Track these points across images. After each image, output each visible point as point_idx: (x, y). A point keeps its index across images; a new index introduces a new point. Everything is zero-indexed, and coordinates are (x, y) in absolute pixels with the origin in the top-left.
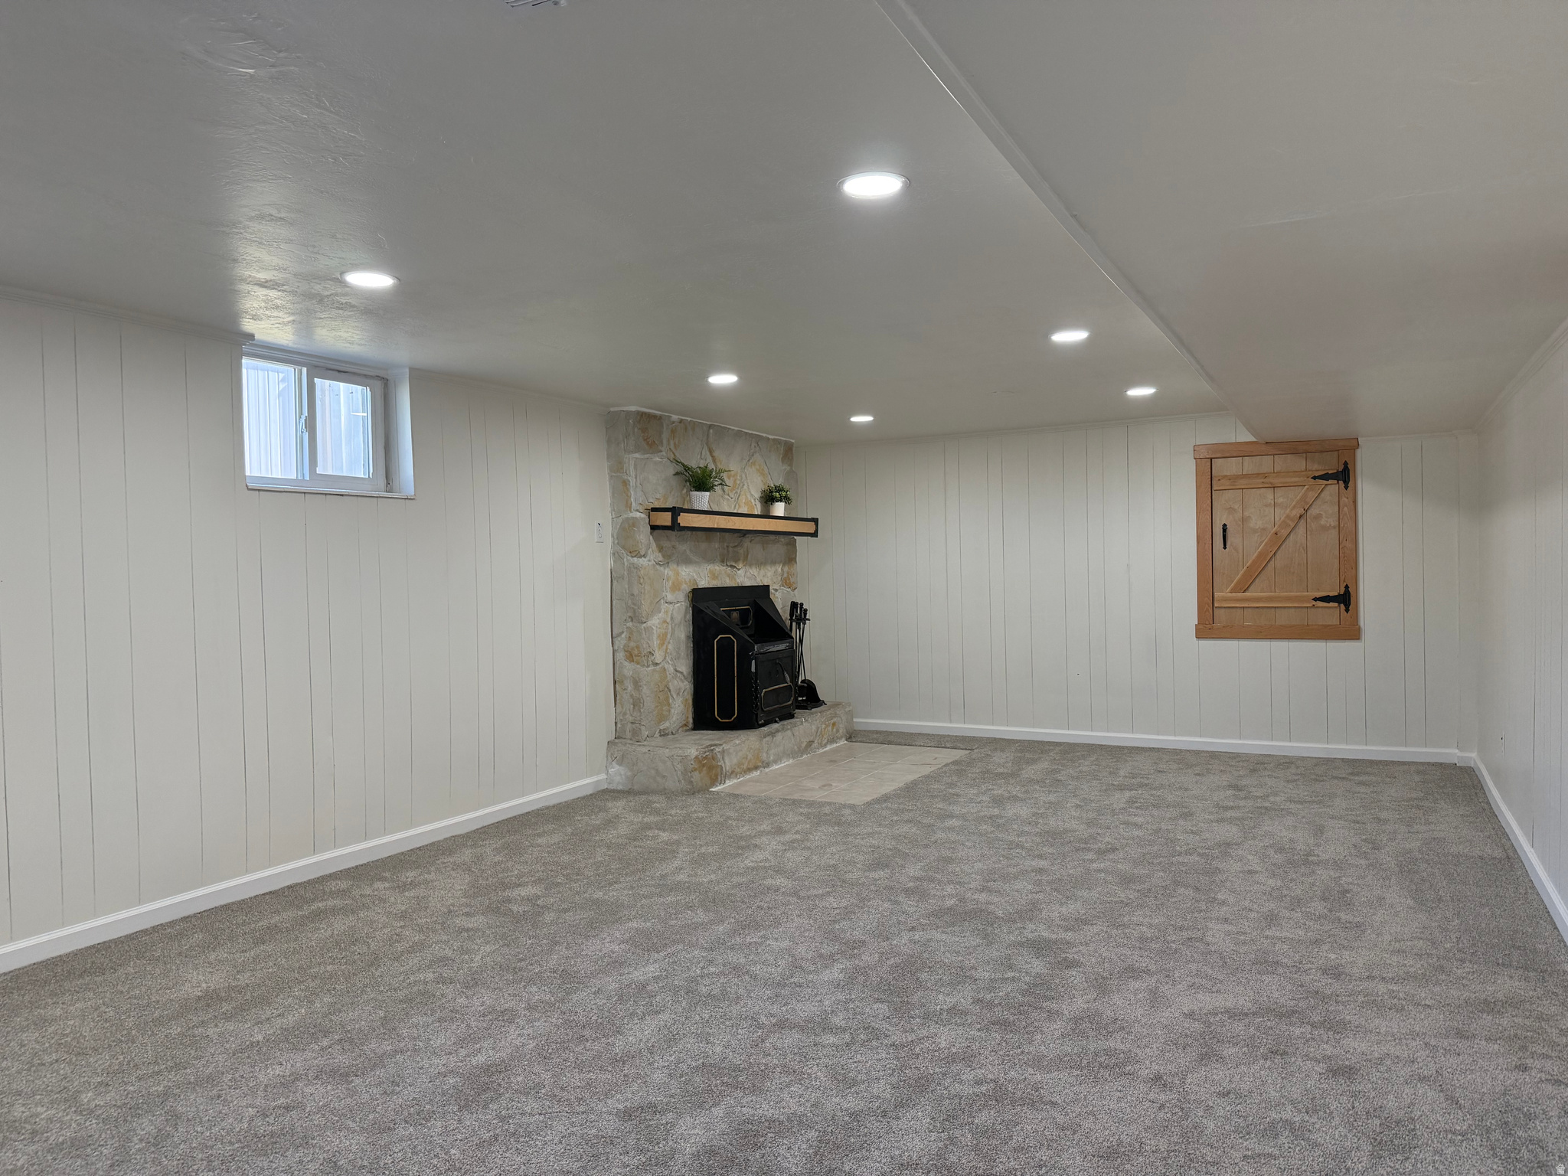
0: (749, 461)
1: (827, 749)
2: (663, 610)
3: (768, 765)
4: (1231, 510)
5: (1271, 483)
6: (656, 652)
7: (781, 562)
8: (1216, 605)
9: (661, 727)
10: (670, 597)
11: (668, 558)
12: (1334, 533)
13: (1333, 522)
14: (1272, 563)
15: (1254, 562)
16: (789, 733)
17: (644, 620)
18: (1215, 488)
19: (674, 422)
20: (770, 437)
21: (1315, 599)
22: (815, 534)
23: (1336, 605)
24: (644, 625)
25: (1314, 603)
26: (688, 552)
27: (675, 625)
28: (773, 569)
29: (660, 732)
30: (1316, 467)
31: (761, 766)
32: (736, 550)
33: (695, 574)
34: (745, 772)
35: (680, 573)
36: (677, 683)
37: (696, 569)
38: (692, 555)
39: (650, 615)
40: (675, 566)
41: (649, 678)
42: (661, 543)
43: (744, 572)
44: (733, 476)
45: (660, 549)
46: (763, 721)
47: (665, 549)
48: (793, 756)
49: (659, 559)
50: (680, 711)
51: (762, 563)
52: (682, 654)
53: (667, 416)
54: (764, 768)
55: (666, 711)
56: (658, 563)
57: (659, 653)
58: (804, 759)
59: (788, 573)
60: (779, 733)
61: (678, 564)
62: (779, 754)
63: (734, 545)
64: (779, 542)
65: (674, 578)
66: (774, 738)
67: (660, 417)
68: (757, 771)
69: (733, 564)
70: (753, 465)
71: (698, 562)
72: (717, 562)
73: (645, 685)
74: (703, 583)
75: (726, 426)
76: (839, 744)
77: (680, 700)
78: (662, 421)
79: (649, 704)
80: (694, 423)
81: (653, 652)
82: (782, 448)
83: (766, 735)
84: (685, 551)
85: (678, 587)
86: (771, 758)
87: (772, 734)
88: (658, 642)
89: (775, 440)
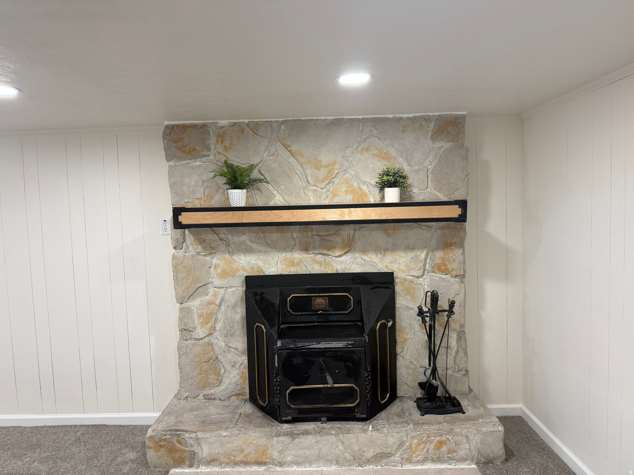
0: (358, 147)
1: (424, 467)
2: (210, 294)
3: (281, 464)
6: (198, 328)
7: (425, 247)
9: (206, 392)
10: (218, 282)
11: (211, 250)
19: (222, 127)
20: (404, 116)
26: (249, 243)
28: (411, 255)
29: (204, 395)
31: (270, 463)
32: (329, 238)
33: (260, 262)
34: (236, 464)
35: (236, 262)
36: (229, 356)
37: (262, 257)
38: (255, 244)
39: (187, 298)
40: (227, 256)
41: (188, 349)
42: (204, 236)
43: (351, 258)
44: (326, 167)
45: (201, 241)
46: (289, 418)
47: (208, 242)
48: (338, 463)
49: (198, 251)
50: (232, 382)
51: (386, 250)
52: (238, 332)
53: (213, 122)
54: (274, 466)
55: (214, 379)
56: (198, 254)
57: (202, 330)
58: (359, 470)
59: (443, 259)
60: (310, 436)
61: (231, 253)
62: (307, 457)
63: (326, 233)
64: (423, 227)
65: (224, 266)
66: (297, 440)
67: (203, 125)
68: (262, 466)
69: (325, 252)
70: (366, 151)
71: (265, 251)
72: (296, 250)
73: (183, 355)
74: (273, 270)
75: (309, 118)
76: (450, 467)
77: (236, 372)
78: (206, 128)
79: (189, 371)
80: (257, 123)
81: (191, 329)
82: (433, 124)
83: (280, 434)
84: (245, 241)
85: (231, 274)
86: (289, 459)
87: (292, 435)
88: (201, 321)
89: (415, 118)
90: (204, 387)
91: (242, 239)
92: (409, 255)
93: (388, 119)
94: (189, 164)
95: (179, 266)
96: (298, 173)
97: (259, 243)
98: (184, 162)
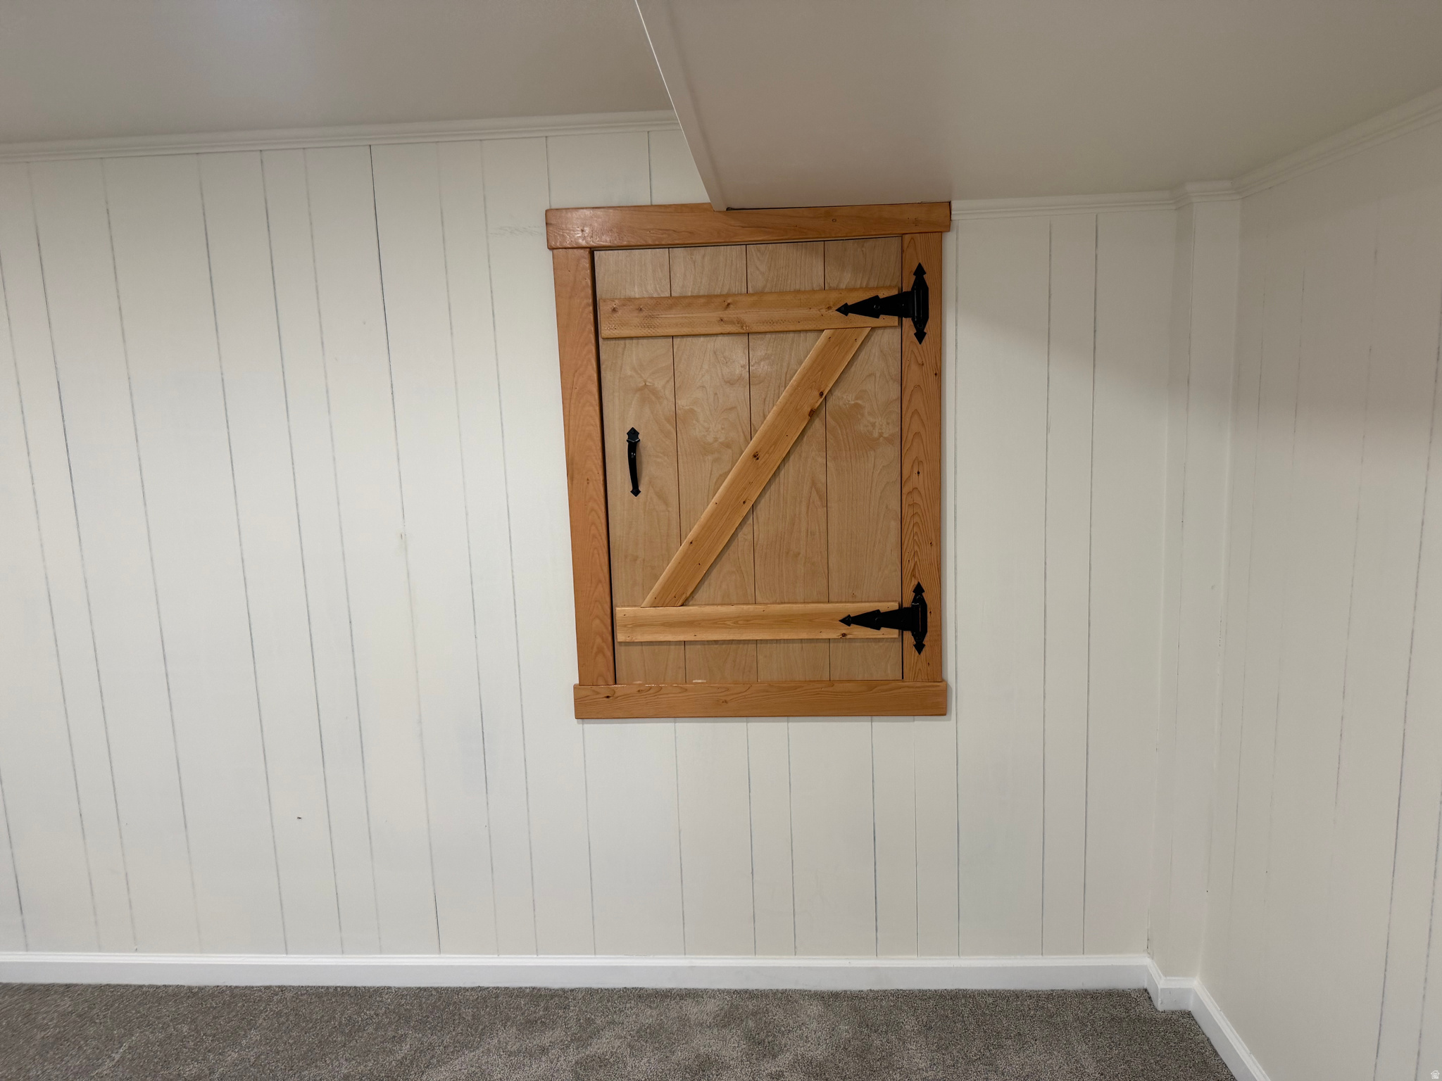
4: (647, 394)
5: (741, 323)
8: (620, 637)
12: (892, 452)
13: (887, 426)
14: (746, 529)
15: (708, 528)
18: (605, 331)
21: (848, 621)
23: (894, 633)
25: (844, 629)
30: (847, 279)
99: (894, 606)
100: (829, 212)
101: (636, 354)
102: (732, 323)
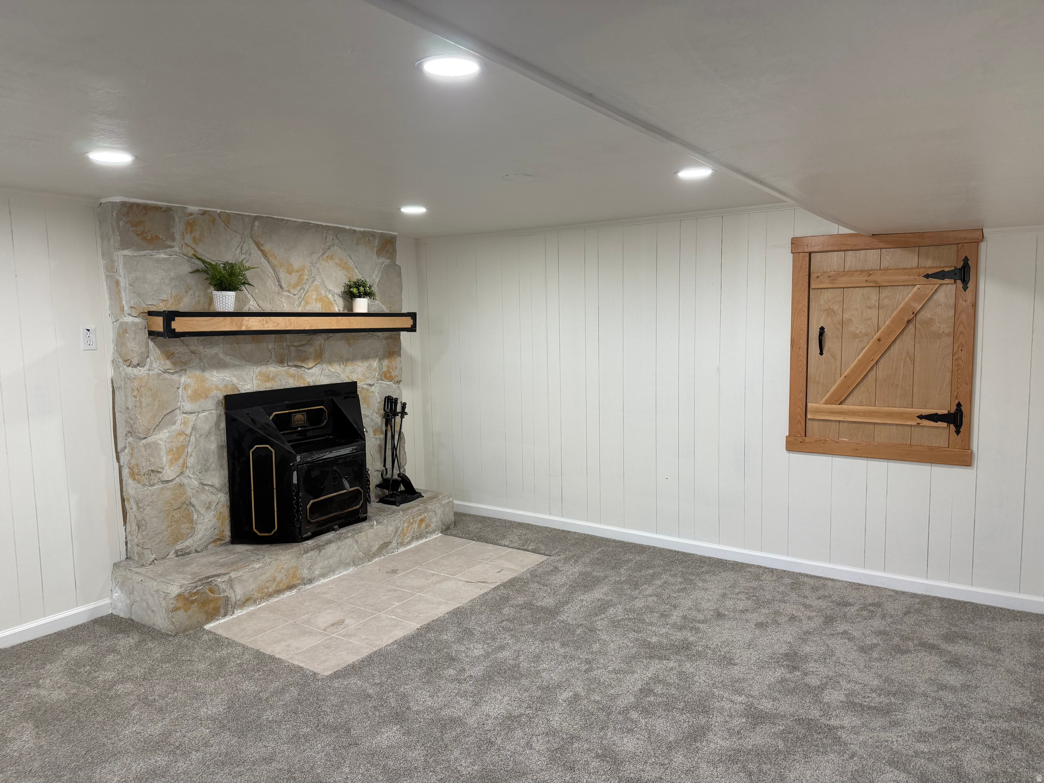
0: (323, 254)
1: (411, 546)
2: (179, 422)
3: (310, 581)
4: (830, 312)
5: (875, 282)
6: (167, 468)
7: (376, 357)
8: (809, 416)
9: (178, 547)
10: (188, 406)
11: (181, 365)
12: (949, 340)
13: (946, 328)
14: (873, 372)
15: (854, 371)
16: (349, 541)
17: (142, 436)
18: (812, 286)
19: (191, 214)
20: (357, 229)
22: (413, 329)
23: (945, 425)
24: (144, 441)
25: (919, 421)
26: (221, 356)
27: (201, 436)
28: (366, 364)
29: (176, 552)
30: (929, 263)
31: (299, 584)
32: (302, 348)
33: (234, 379)
34: (270, 595)
35: (208, 379)
36: (203, 497)
37: (235, 372)
38: (228, 358)
39: (152, 430)
40: (198, 373)
41: (154, 497)
42: (172, 349)
43: (319, 370)
44: (297, 271)
45: (169, 356)
46: (309, 534)
47: (177, 355)
48: (355, 564)
49: (166, 367)
50: (209, 527)
51: (347, 360)
52: (213, 465)
53: (180, 207)
54: (304, 586)
55: (187, 529)
56: (165, 372)
57: (172, 469)
58: (369, 565)
59: (388, 367)
60: (332, 544)
61: (203, 369)
62: (331, 566)
63: (299, 344)
64: (374, 337)
65: (195, 386)
66: (323, 551)
67: (167, 208)
68: (294, 590)
69: (299, 364)
70: (330, 259)
71: (239, 365)
72: (271, 363)
73: (148, 505)
74: (249, 387)
75: (281, 218)
76: (427, 540)
77: (211, 514)
78: (171, 212)
79: (157, 525)
80: (228, 215)
81: (159, 470)
82: (377, 241)
83: (308, 550)
84: (217, 354)
85: (203, 395)
86: (317, 573)
87: (319, 548)
88: (170, 457)
89: (364, 232)
90: (176, 541)
91: (214, 352)
92: (365, 364)
93: (345, 230)
94: (151, 255)
95: (142, 388)
96: (270, 276)
97: (234, 356)
98: (144, 252)
99: (945, 412)
100: (922, 235)
101: (827, 295)
102: (871, 282)
